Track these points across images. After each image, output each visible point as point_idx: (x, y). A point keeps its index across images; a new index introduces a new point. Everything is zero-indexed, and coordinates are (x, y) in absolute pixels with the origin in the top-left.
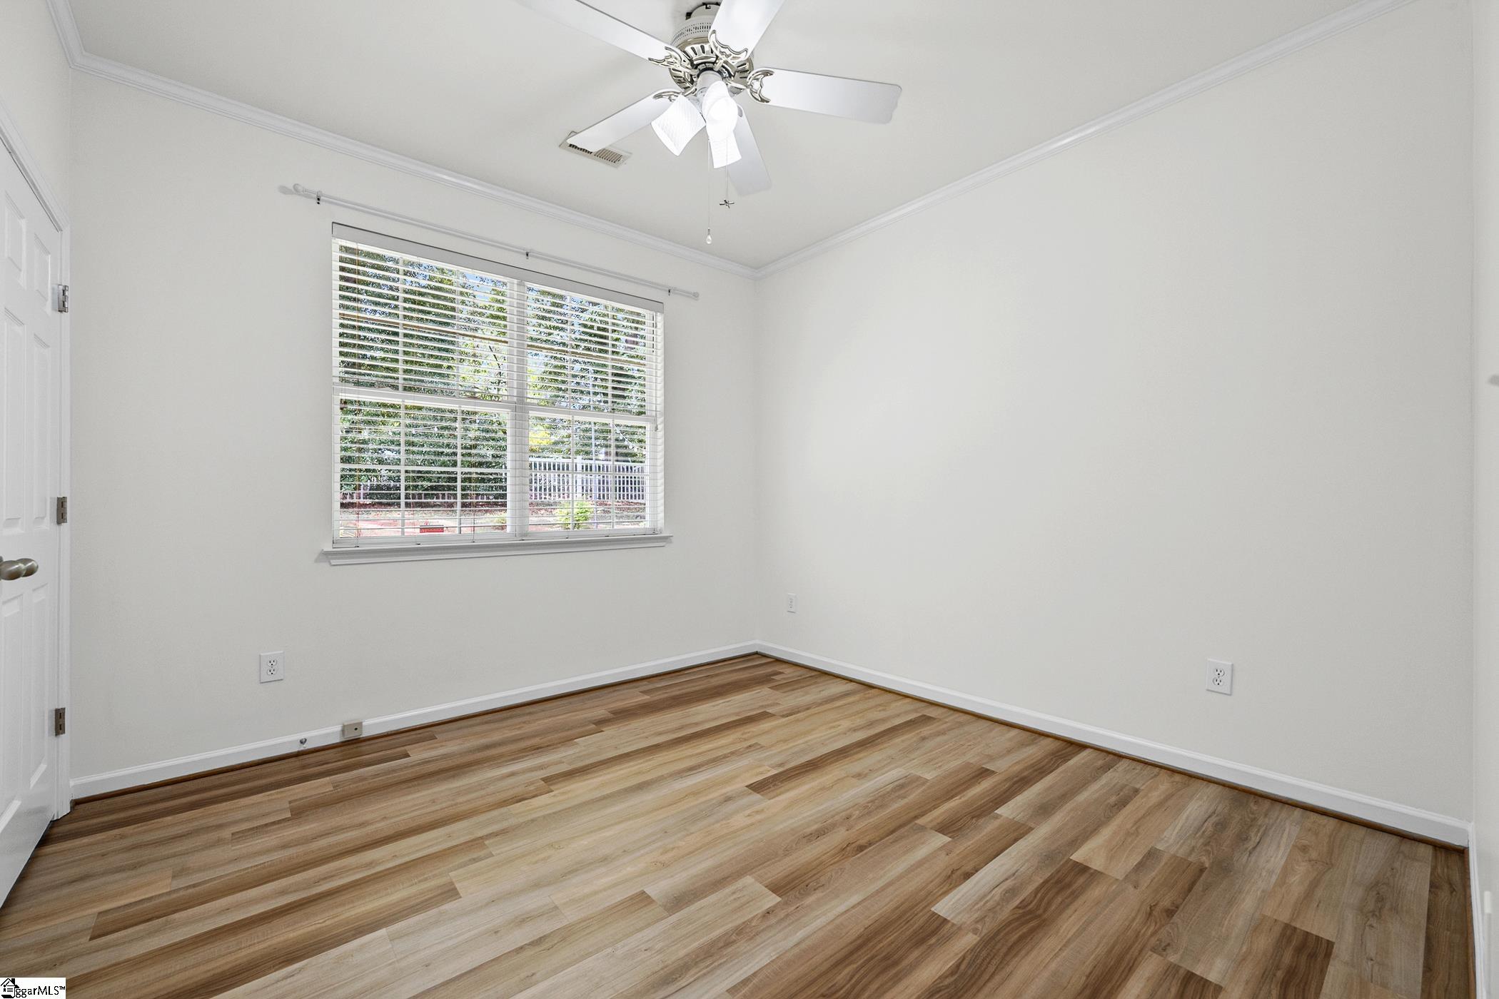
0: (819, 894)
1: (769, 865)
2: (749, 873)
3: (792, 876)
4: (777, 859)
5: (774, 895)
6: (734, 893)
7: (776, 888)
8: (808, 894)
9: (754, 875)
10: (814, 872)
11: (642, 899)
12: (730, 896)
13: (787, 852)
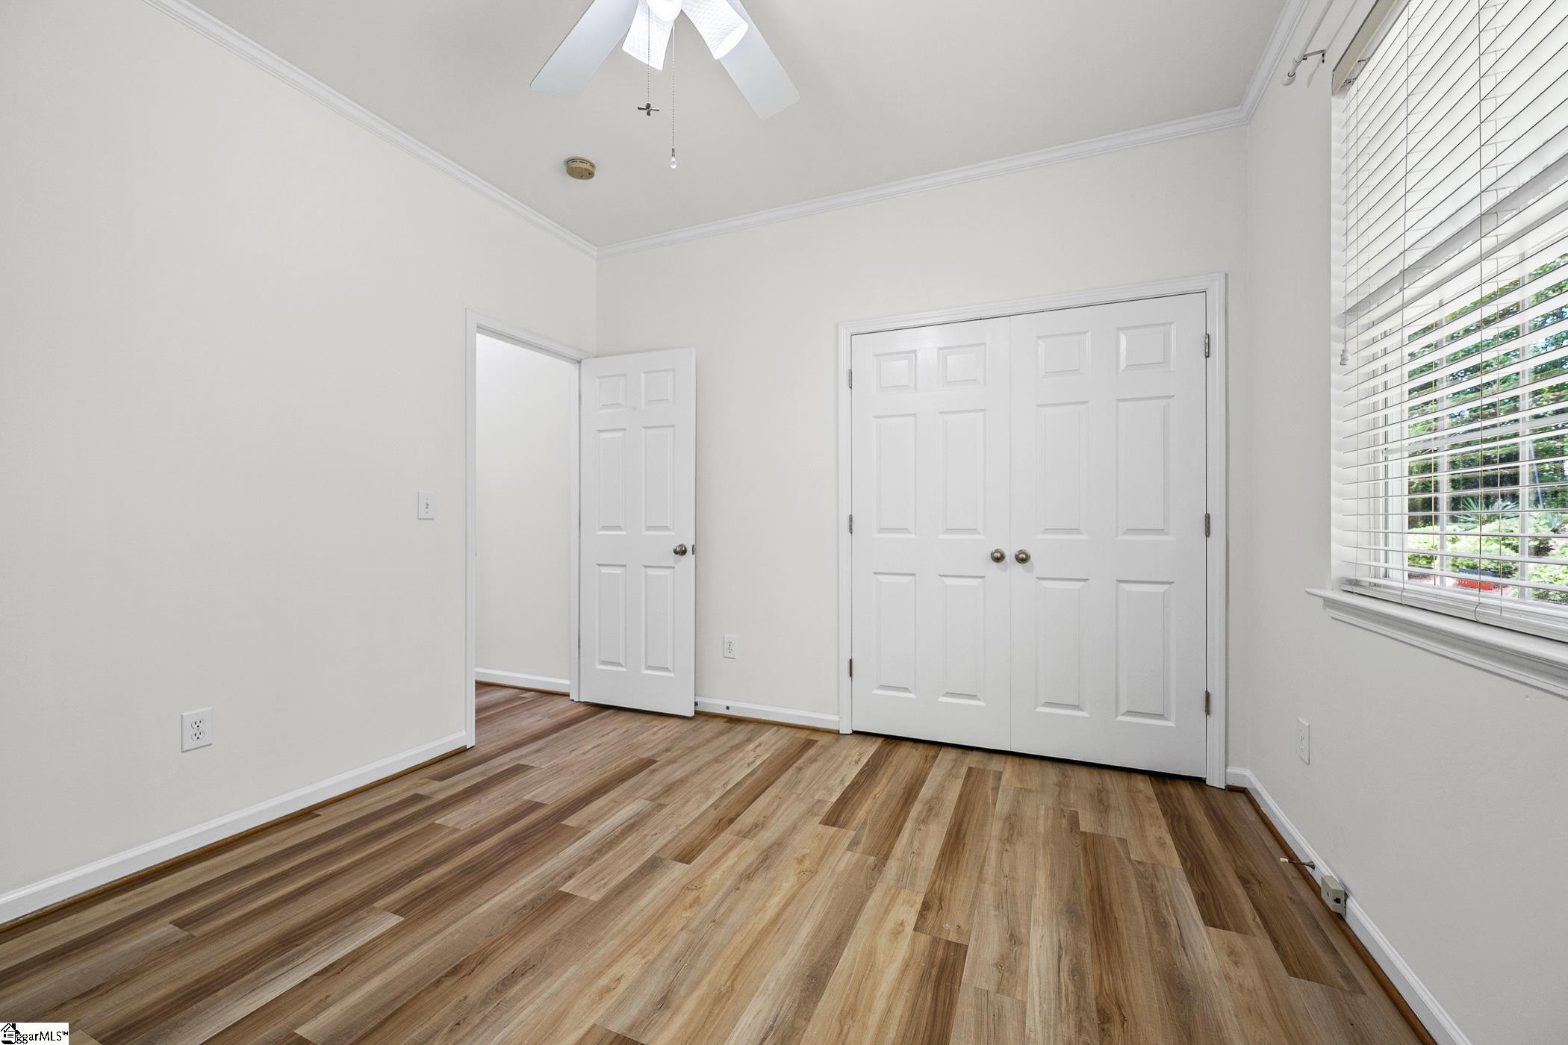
0: (520, 904)
1: (576, 918)
2: (596, 904)
3: (548, 913)
4: (569, 926)
5: (567, 891)
6: (606, 884)
7: (567, 897)
8: (532, 901)
9: (590, 904)
10: (522, 925)
11: (686, 857)
12: (609, 880)
13: (556, 939)
